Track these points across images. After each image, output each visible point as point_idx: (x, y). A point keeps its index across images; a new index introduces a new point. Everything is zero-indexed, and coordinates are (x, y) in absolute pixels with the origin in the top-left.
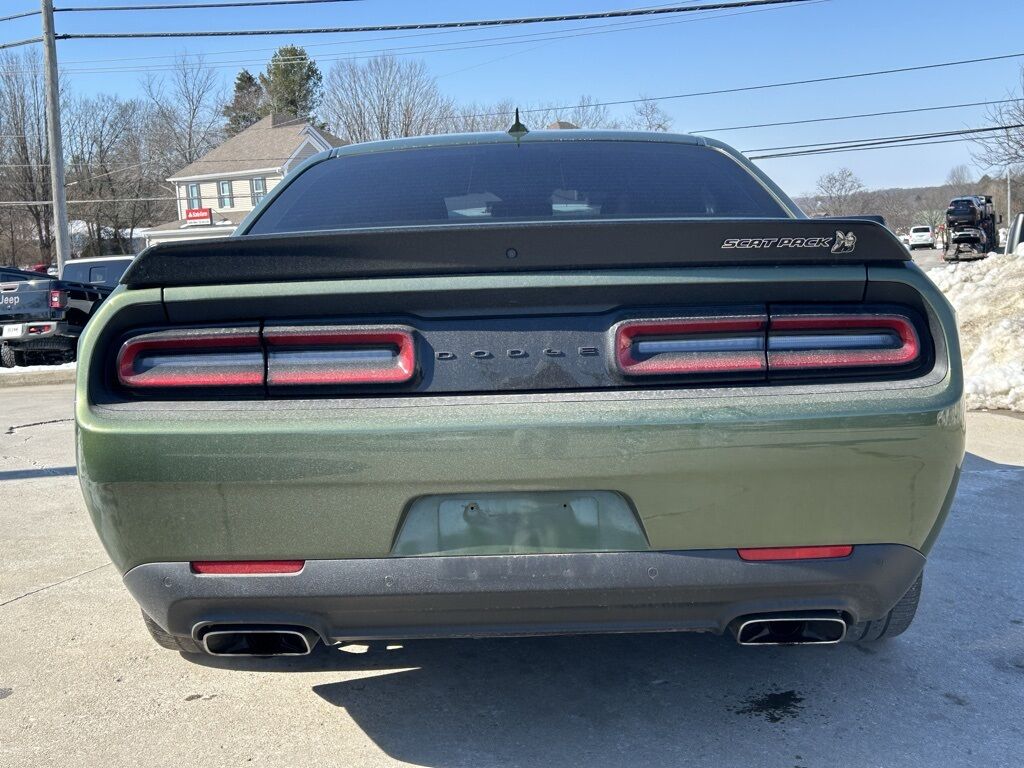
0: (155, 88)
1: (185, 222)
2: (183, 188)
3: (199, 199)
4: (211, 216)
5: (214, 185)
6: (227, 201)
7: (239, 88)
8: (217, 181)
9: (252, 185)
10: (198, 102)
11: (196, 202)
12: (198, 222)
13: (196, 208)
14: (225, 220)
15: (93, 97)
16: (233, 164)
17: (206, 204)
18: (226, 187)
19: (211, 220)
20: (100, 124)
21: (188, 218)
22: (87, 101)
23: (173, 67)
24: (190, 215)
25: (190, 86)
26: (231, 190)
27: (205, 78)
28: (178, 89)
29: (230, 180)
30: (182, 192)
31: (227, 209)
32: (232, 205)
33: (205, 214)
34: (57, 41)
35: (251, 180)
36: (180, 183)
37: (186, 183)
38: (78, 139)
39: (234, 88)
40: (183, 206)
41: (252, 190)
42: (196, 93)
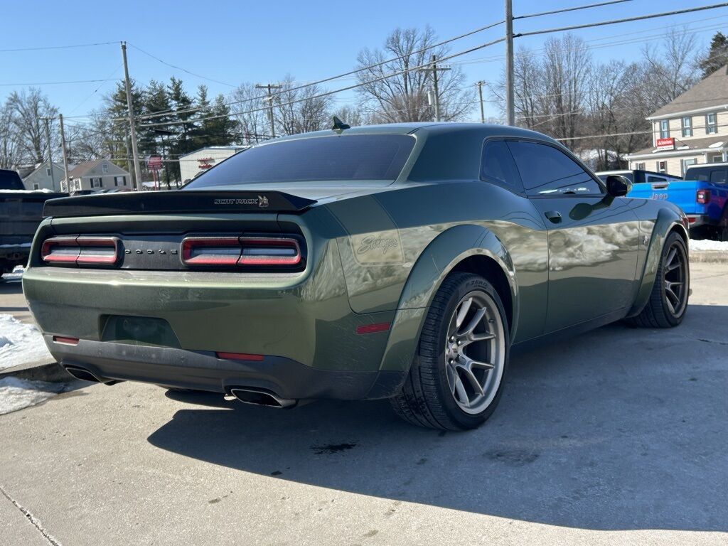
0: (650, 53)
1: (656, 148)
2: (658, 124)
3: (669, 131)
4: (674, 143)
5: (680, 120)
6: (688, 131)
7: (714, 46)
8: (681, 117)
9: (706, 119)
10: (682, 59)
11: (666, 134)
12: (665, 148)
13: (666, 138)
14: (685, 145)
15: (607, 63)
16: (695, 104)
17: (672, 135)
18: (688, 121)
19: (674, 147)
20: (612, 81)
21: (659, 146)
22: (603, 66)
23: (664, 36)
24: (660, 144)
25: (677, 48)
26: (691, 124)
27: (688, 42)
28: (668, 51)
29: (690, 117)
30: (656, 127)
31: (688, 137)
32: (692, 135)
33: (670, 142)
34: (514, 39)
35: (706, 115)
36: (655, 121)
37: (660, 120)
38: (595, 94)
39: (710, 46)
40: (657, 136)
41: (707, 123)
42: (681, 54)
